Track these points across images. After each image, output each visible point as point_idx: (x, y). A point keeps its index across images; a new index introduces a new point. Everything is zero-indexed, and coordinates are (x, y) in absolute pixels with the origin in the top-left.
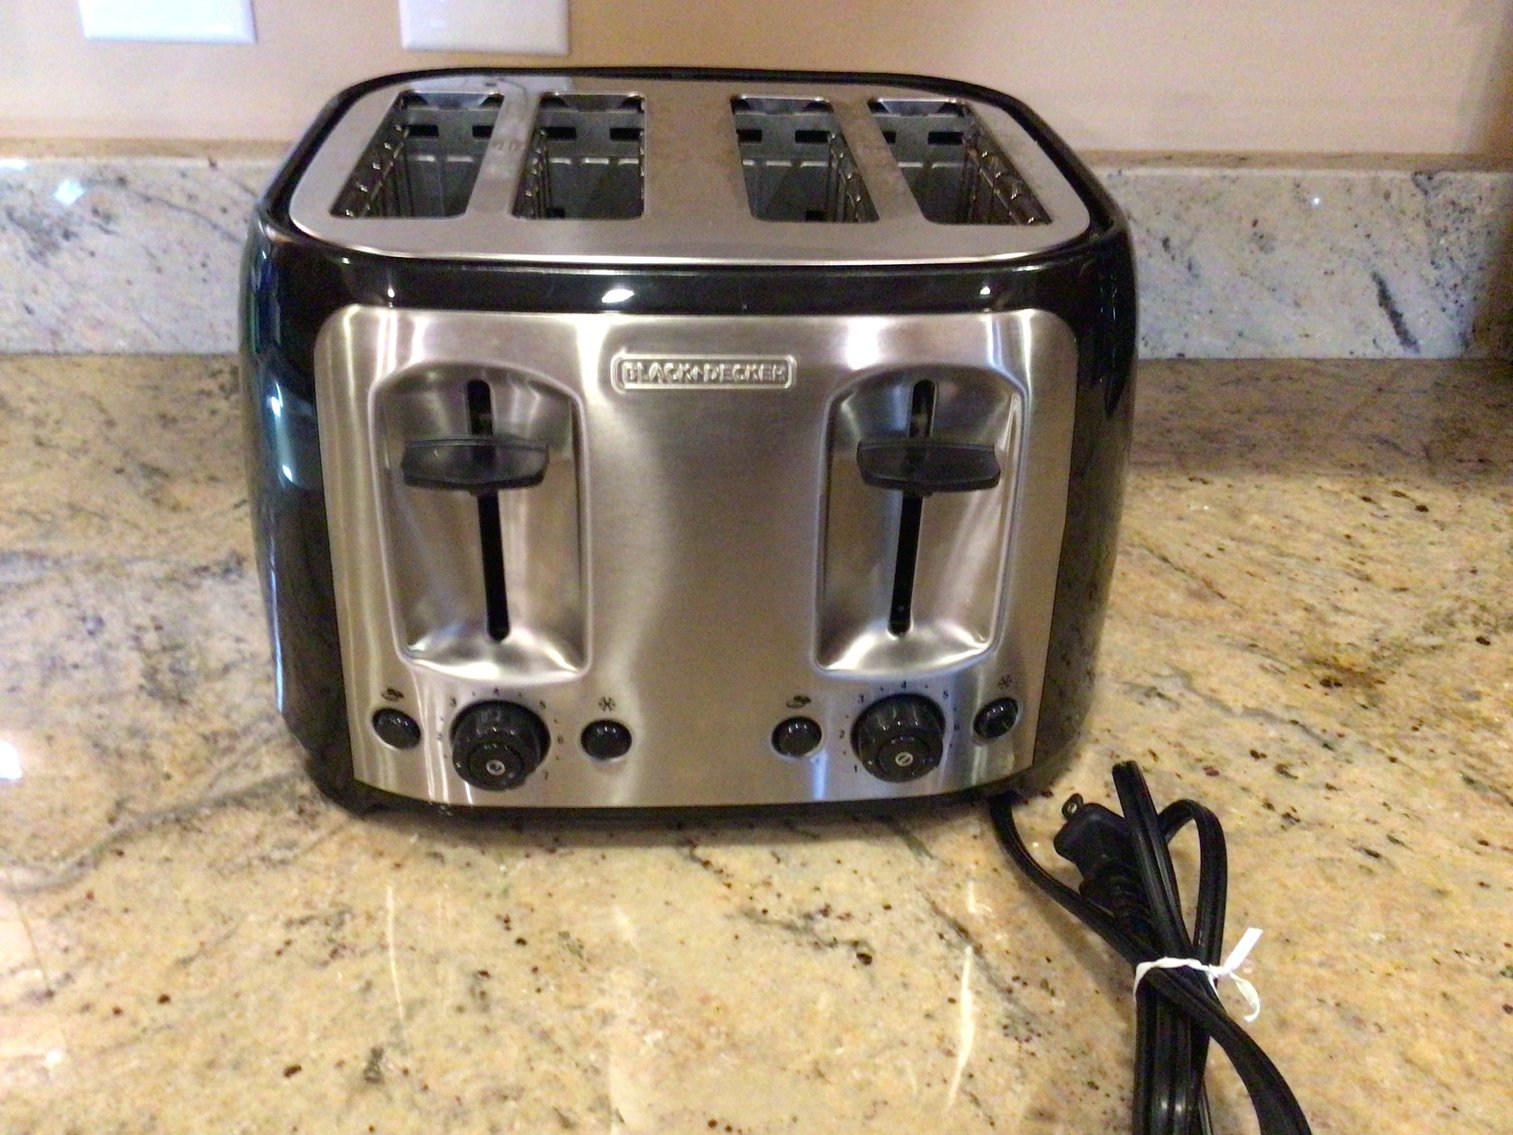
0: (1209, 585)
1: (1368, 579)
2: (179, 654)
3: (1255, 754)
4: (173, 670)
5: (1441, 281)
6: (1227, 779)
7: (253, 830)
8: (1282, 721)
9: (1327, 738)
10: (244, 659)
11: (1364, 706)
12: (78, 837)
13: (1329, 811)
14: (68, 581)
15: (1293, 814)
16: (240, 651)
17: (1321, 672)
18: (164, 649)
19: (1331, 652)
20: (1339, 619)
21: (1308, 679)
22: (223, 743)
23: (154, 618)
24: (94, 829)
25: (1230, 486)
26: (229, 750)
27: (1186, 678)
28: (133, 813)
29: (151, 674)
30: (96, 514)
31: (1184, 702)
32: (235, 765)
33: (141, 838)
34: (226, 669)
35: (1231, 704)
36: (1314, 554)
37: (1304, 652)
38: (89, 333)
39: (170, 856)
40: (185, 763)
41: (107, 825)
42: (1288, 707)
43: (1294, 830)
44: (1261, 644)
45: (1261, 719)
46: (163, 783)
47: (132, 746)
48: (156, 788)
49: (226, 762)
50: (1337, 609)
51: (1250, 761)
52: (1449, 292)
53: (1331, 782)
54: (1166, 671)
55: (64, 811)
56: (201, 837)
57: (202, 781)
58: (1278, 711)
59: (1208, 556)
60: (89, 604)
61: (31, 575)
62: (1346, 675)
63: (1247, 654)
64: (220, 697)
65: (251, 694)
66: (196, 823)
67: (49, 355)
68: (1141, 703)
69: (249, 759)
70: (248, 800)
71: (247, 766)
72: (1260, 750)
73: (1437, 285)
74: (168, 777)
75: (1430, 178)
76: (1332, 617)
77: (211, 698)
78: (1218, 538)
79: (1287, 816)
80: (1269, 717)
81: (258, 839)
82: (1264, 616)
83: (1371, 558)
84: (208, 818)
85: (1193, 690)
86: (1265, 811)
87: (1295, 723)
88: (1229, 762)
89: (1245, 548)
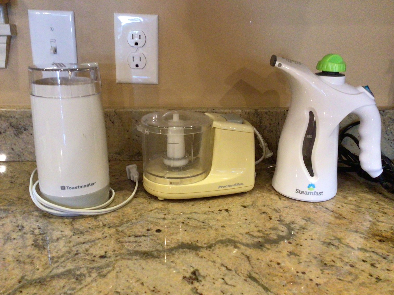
0: (341, 215)
1: (385, 213)
2: (44, 235)
3: (364, 261)
4: (42, 240)
5: (389, 139)
6: (356, 268)
7: (62, 285)
8: (370, 251)
9: (384, 256)
10: (63, 237)
11: (393, 247)
12: (9, 287)
13: (389, 276)
14: (15, 216)
15: (379, 278)
16: (62, 235)
17: (378, 238)
18: (40, 234)
19: (380, 232)
20: (380, 224)
21: (374, 240)
22: (55, 260)
23: (38, 226)
24: (14, 285)
25: (341, 190)
26: (57, 262)
27: (339, 240)
28: (27, 280)
29: (35, 241)
30: (24, 199)
31: (340, 246)
32: (58, 266)
33: (28, 287)
34: (58, 239)
35: (354, 247)
36: (369, 207)
37: (372, 232)
38: (28, 156)
39: (36, 292)
40: (43, 266)
41: (18, 283)
42: (371, 248)
43: (380, 283)
44: (359, 231)
45: (363, 251)
46: (36, 271)
47: (28, 260)
48: (34, 272)
49: (56, 265)
50: (379, 221)
51: (363, 263)
52: (392, 142)
53: (388, 269)
54: (333, 238)
55: (6, 279)
56: (46, 287)
57: (48, 271)
58: (368, 249)
59: (339, 208)
60: (20, 222)
61: (4, 215)
62: (385, 239)
63: (355, 233)
64: (55, 247)
65: (64, 246)
66: (45, 283)
67: (16, 161)
68: (327, 247)
69: (62, 264)
70: (61, 276)
71: (62, 266)
72: (365, 260)
73: (389, 140)
74: (38, 269)
75: (383, 112)
76: (378, 223)
77: (53, 247)
78: (341, 203)
79: (377, 278)
80: (366, 251)
81: (64, 287)
82: (358, 223)
83: (385, 208)
84: (49, 281)
85: (342, 243)
86: (370, 277)
87: (374, 252)
88: (356, 263)
89: (349, 205)
